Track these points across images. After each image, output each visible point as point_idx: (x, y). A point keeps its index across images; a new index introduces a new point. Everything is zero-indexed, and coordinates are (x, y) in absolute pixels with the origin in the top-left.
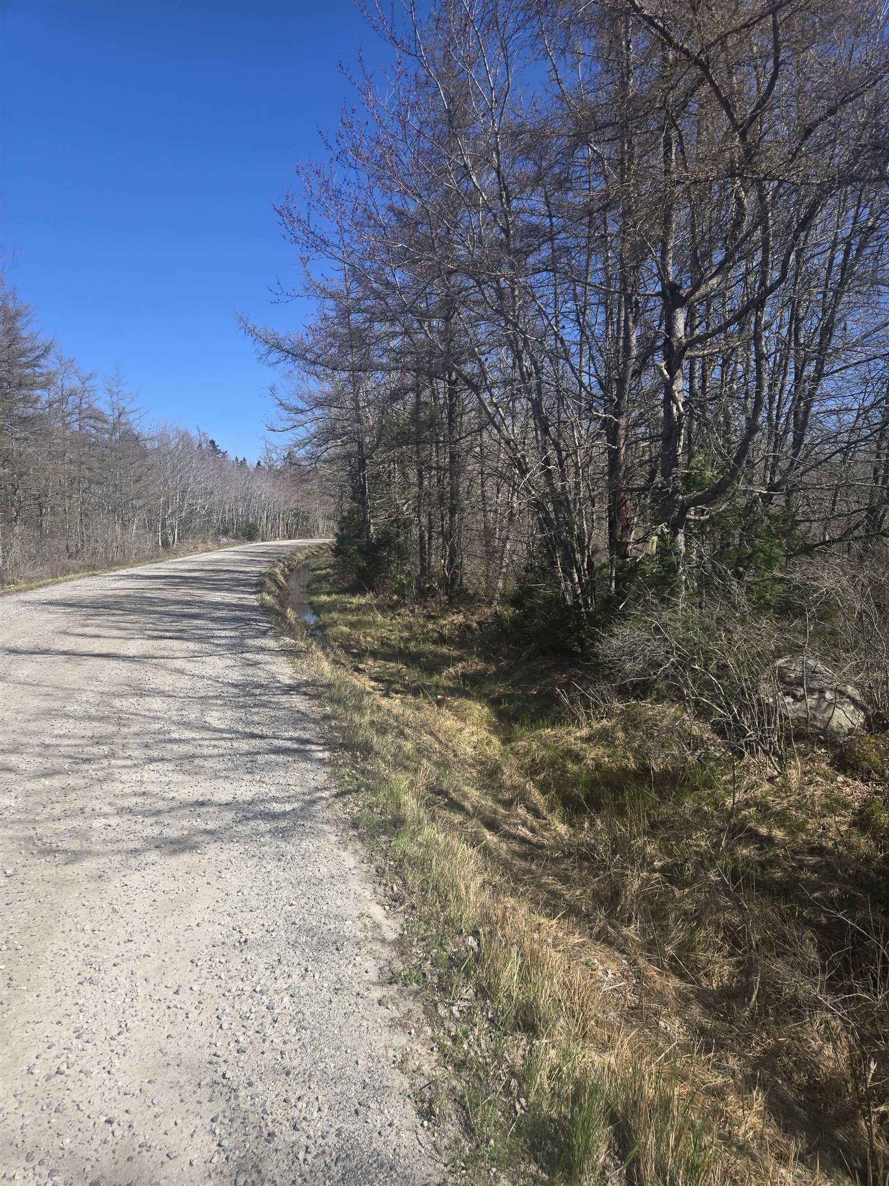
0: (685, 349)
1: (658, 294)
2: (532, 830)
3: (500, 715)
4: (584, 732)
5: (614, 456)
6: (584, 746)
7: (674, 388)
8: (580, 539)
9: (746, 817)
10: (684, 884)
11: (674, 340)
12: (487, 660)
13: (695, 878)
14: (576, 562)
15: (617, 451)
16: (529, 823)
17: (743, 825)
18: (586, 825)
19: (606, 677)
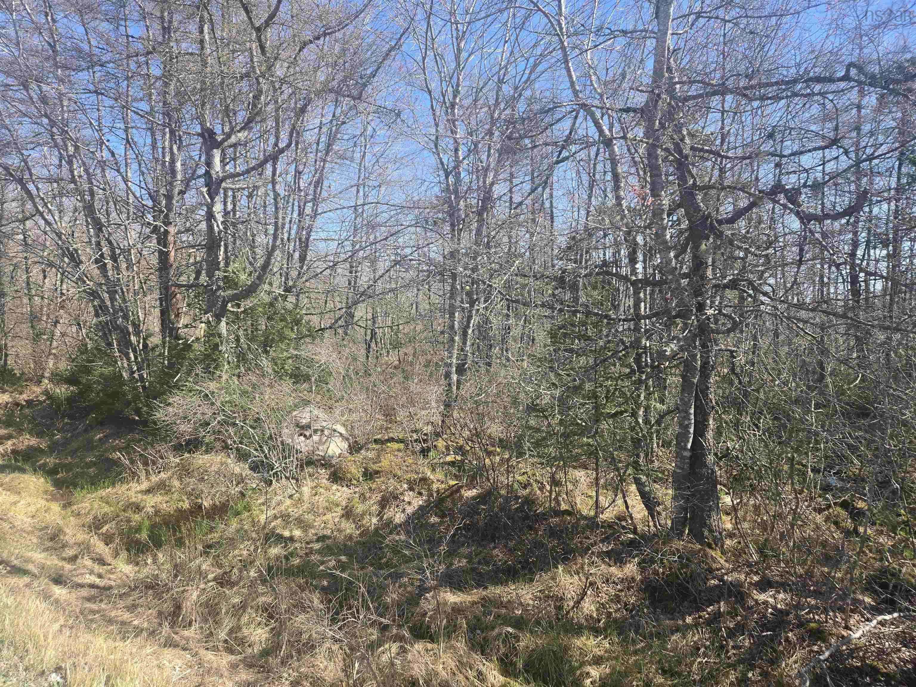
0: (222, 180)
1: (198, 135)
2: (100, 576)
3: (58, 484)
4: (145, 485)
5: (164, 257)
6: (145, 497)
7: (214, 209)
8: (136, 326)
9: (274, 528)
10: (232, 584)
11: (213, 172)
12: (40, 435)
13: (241, 578)
14: (131, 344)
15: (167, 254)
16: (96, 571)
17: (273, 533)
18: (149, 561)
19: (164, 439)
